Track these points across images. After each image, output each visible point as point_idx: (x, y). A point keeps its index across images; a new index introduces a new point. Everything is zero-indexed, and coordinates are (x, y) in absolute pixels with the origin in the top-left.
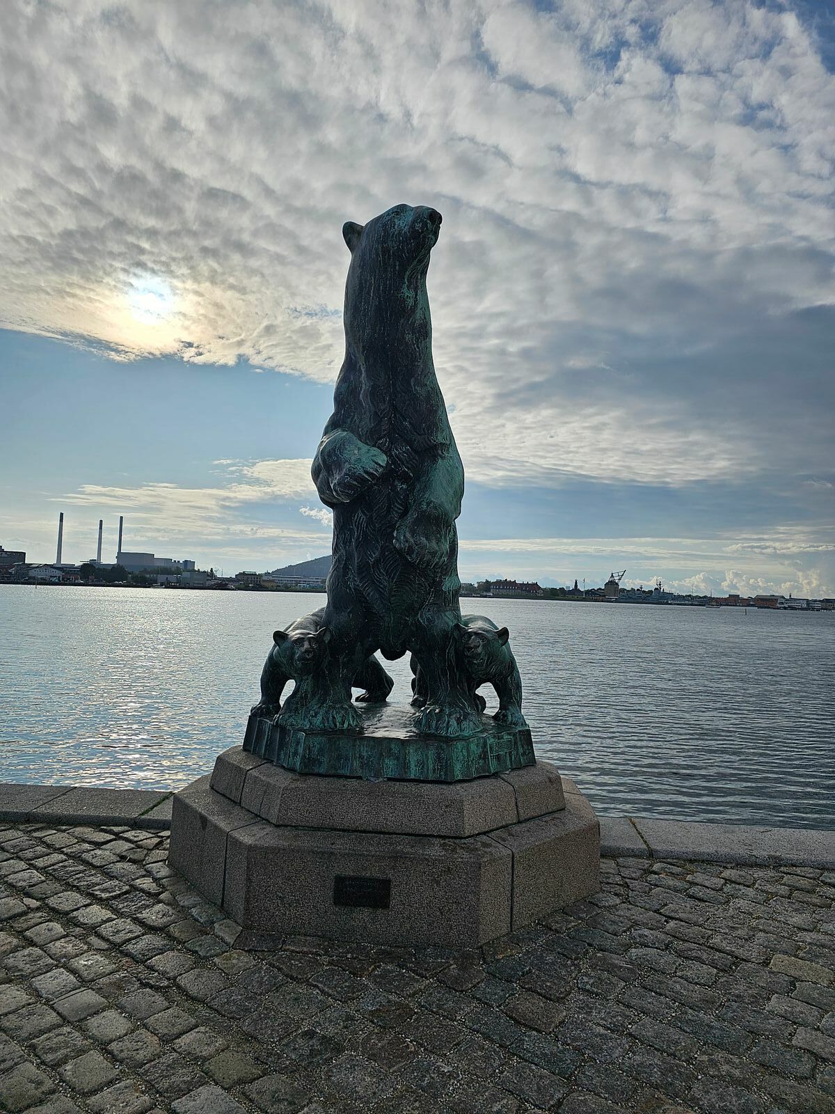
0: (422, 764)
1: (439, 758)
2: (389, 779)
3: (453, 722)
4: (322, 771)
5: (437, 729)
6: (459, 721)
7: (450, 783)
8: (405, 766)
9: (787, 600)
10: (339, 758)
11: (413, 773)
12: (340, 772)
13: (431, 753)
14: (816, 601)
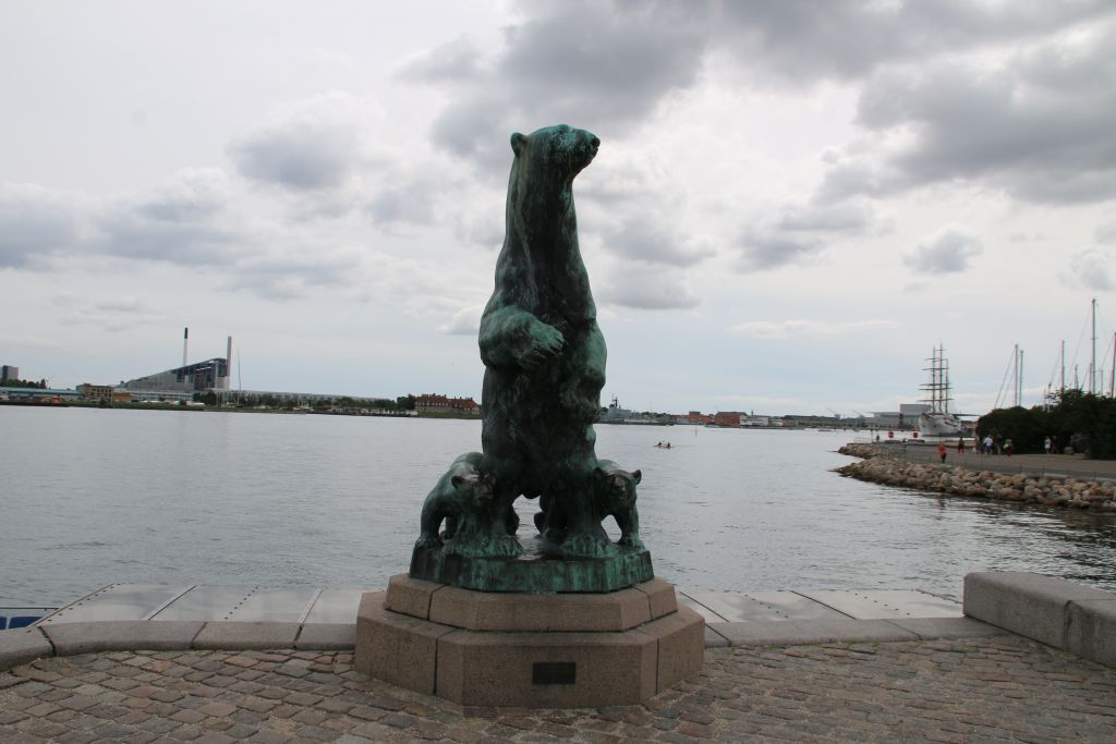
0: (583, 580)
1: (596, 575)
2: (558, 592)
3: (599, 547)
4: (503, 588)
5: (588, 552)
6: (604, 547)
7: (606, 593)
8: (570, 582)
9: (749, 417)
10: (516, 578)
11: (577, 586)
12: (520, 588)
13: (590, 571)
14: (776, 418)
